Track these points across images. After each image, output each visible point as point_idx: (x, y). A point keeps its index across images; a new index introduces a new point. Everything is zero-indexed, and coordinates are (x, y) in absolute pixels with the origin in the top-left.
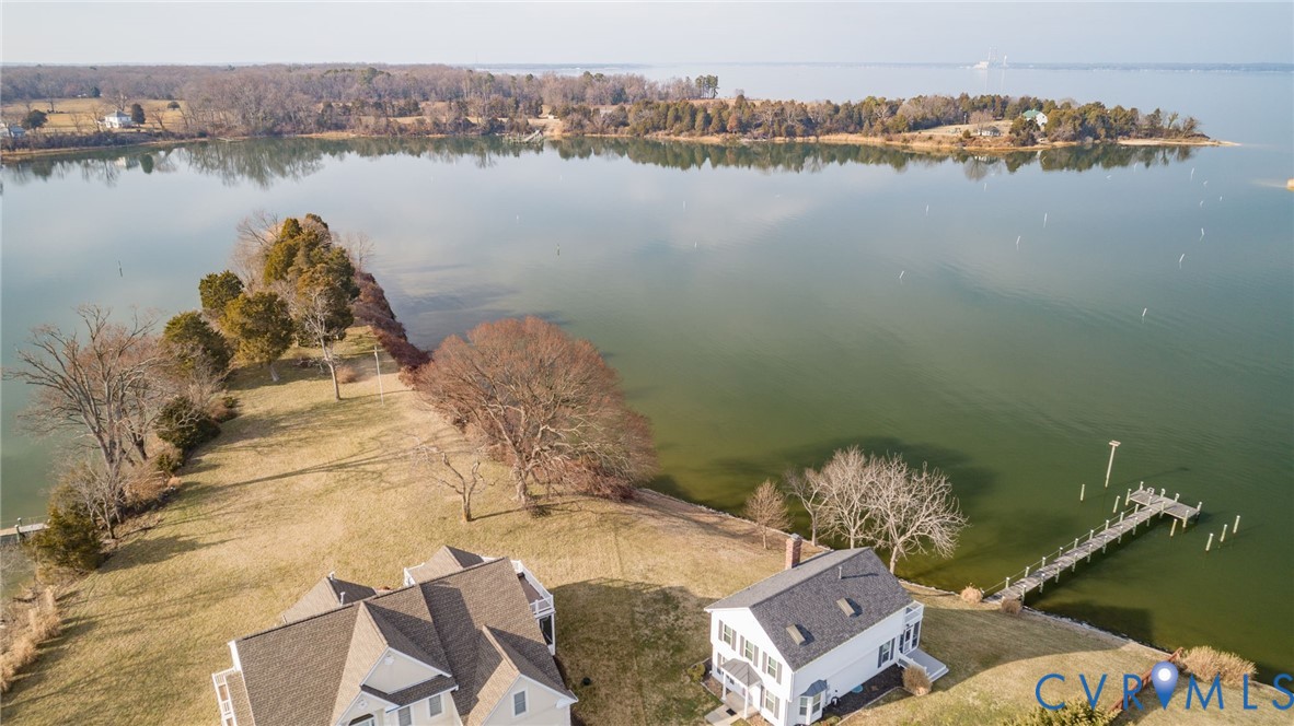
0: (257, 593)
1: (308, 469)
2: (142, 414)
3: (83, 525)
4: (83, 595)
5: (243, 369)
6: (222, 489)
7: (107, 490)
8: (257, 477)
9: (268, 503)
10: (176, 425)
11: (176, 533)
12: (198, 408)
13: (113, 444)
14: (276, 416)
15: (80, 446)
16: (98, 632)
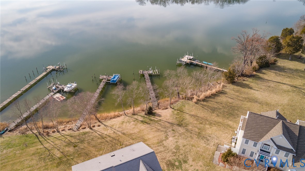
0: (259, 105)
1: (286, 84)
2: (255, 56)
3: (233, 74)
4: (227, 87)
5: (283, 54)
6: (263, 79)
7: (241, 69)
8: (273, 80)
9: (272, 87)
10: (261, 61)
11: (249, 84)
12: (267, 59)
13: (246, 60)
14: (285, 68)
15: (240, 58)
16: (226, 95)
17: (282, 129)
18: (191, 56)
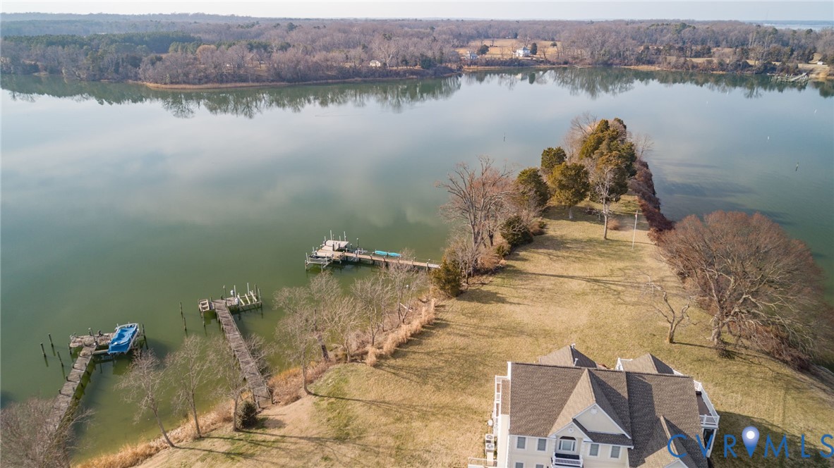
0: (530, 340)
1: (574, 277)
2: (496, 221)
3: (455, 272)
4: (447, 308)
5: (554, 207)
6: (526, 274)
7: (470, 257)
8: (546, 273)
9: (549, 290)
10: (511, 231)
11: (497, 291)
12: (525, 224)
13: (478, 233)
14: (566, 240)
15: (463, 229)
16: (449, 330)
17: (592, 389)
18: (343, 240)
